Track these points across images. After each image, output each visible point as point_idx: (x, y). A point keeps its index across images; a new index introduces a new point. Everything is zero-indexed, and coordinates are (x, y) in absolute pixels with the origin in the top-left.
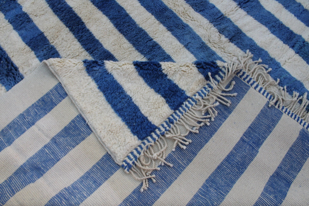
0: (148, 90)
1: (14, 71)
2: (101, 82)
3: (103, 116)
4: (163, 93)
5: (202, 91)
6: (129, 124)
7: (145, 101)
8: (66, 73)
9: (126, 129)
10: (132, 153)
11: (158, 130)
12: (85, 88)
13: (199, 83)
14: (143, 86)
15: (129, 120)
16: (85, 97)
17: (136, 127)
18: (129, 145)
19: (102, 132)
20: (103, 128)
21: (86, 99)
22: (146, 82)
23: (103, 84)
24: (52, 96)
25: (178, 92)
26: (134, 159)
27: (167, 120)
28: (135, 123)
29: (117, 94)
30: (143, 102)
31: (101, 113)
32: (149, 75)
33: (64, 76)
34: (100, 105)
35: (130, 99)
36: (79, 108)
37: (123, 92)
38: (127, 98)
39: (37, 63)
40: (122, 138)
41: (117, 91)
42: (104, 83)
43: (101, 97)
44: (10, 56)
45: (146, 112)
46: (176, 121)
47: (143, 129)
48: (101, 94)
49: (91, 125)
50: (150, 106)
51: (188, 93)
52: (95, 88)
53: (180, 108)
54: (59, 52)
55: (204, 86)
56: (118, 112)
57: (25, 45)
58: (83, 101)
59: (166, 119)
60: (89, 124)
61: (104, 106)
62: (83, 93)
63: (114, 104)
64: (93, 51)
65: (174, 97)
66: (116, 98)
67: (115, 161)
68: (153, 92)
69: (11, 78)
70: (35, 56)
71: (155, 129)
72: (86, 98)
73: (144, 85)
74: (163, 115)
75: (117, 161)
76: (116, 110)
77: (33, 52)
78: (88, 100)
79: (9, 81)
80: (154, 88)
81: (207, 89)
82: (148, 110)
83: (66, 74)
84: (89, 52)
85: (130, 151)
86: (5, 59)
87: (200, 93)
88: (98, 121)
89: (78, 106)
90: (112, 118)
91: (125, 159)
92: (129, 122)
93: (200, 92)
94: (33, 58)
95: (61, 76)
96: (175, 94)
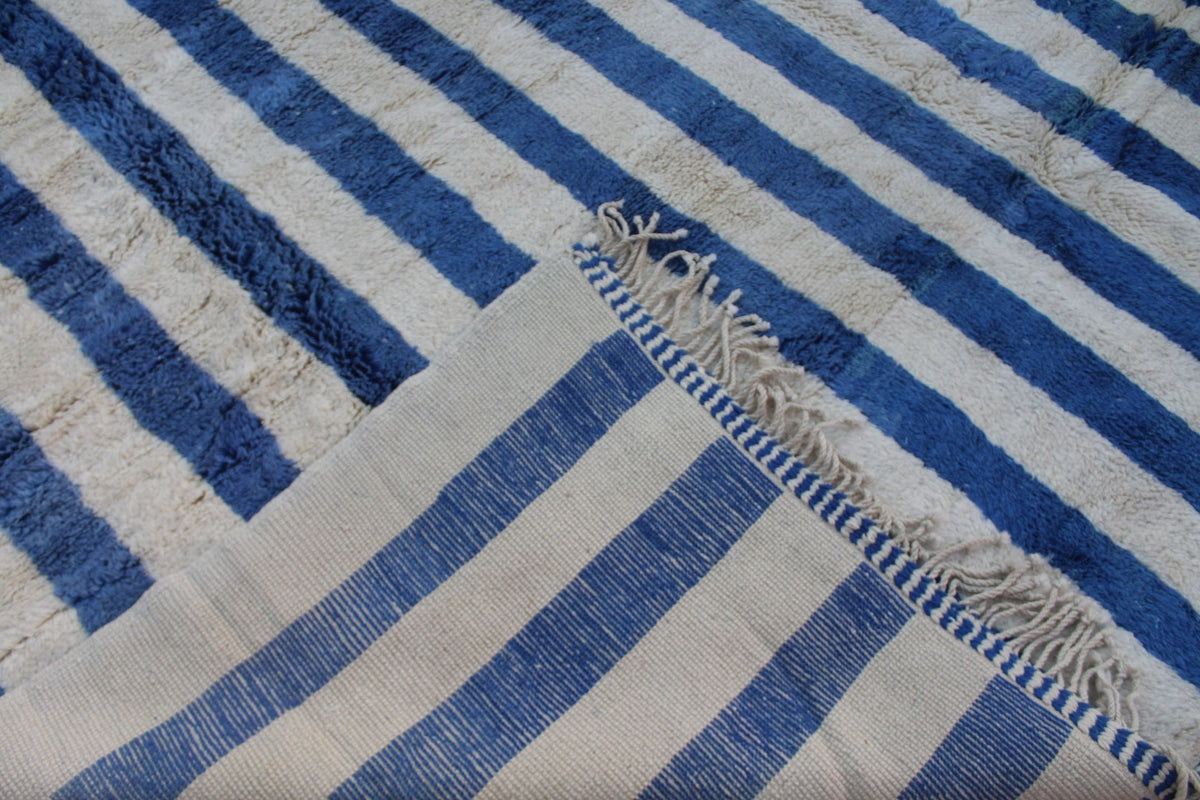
1: (106, 83)
24: (192, 729)
39: (181, 59)
44: (91, 44)
54: (250, 25)
57: (139, 14)
64: (359, 14)
69: (97, 104)
70: (173, 40)
77: (166, 33)
79: (93, 113)
84: (347, 18)
86: (76, 54)
94: (167, 47)
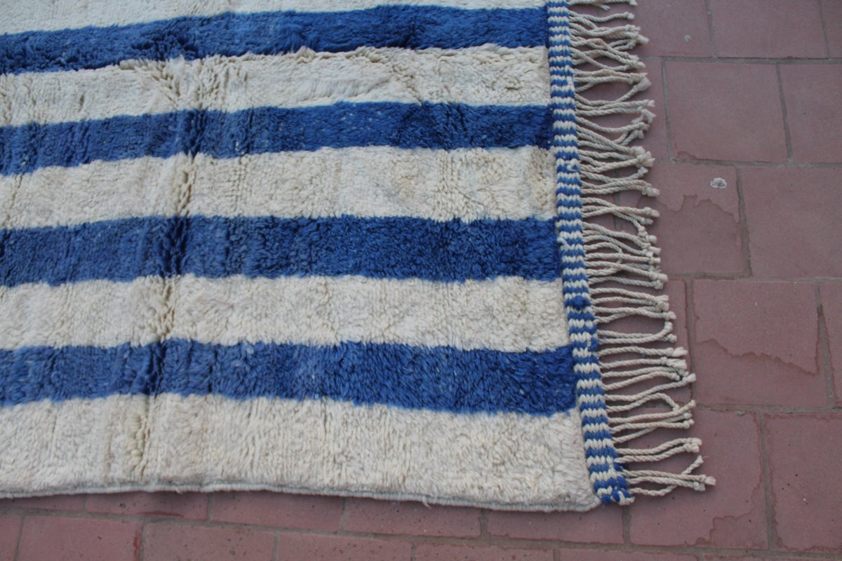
0: (463, 293)
2: (347, 385)
3: (442, 450)
4: (503, 265)
5: (561, 180)
6: (511, 403)
7: (485, 321)
8: (247, 454)
9: (518, 420)
10: (590, 453)
11: (579, 350)
12: (330, 437)
13: (539, 170)
14: (440, 296)
15: (502, 396)
16: (356, 456)
17: (533, 394)
18: (567, 445)
19: (485, 485)
20: (477, 475)
21: (362, 456)
22: (435, 278)
23: (355, 382)
25: (525, 231)
26: (609, 459)
27: (569, 309)
28: (521, 388)
29: (411, 370)
30: (484, 328)
31: (431, 450)
32: (421, 256)
33: (252, 467)
34: (406, 435)
35: (450, 352)
36: (373, 493)
37: (417, 351)
38: (444, 357)
40: (536, 450)
41: (403, 364)
42: (353, 379)
43: (386, 413)
45: (515, 341)
46: (587, 292)
47: (550, 382)
48: (378, 408)
49: (439, 498)
50: (507, 320)
51: (543, 216)
52: (350, 413)
53: (566, 259)
55: (556, 167)
56: (462, 404)
58: (362, 469)
59: (564, 312)
60: (434, 501)
61: (415, 425)
62: (340, 450)
63: (430, 397)
65: (531, 249)
66: (418, 382)
67: (580, 509)
68: (478, 286)
71: (570, 353)
72: (359, 454)
73: (441, 291)
74: (550, 311)
75: (582, 505)
76: (452, 405)
78: (369, 455)
80: (468, 276)
81: (569, 167)
82: (513, 333)
83: (250, 458)
85: (583, 455)
87: (565, 189)
88: (445, 474)
89: (365, 491)
90: (466, 431)
91: (593, 480)
92: (505, 401)
93: (561, 185)
95: (243, 475)
96: (523, 241)
